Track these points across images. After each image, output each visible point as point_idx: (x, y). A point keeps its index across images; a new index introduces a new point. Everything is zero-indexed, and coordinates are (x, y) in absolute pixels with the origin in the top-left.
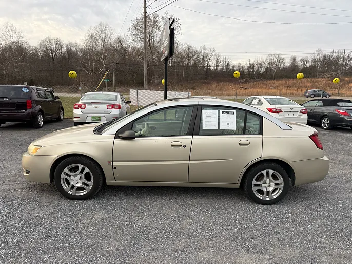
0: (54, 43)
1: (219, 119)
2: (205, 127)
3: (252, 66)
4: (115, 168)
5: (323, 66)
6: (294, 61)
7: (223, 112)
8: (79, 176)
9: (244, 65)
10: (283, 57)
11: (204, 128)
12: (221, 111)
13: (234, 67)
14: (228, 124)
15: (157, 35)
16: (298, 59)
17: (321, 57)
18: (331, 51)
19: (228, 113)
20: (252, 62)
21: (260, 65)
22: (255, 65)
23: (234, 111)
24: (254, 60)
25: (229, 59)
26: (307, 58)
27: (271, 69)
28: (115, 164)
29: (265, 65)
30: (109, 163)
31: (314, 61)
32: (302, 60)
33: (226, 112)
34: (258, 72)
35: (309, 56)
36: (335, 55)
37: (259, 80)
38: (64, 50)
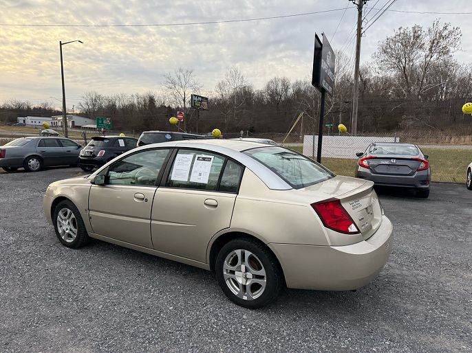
0: (280, 84)
1: (192, 167)
2: (175, 176)
4: (91, 218)
7: (199, 158)
8: (68, 221)
12: (198, 156)
14: (200, 174)
19: (204, 159)
23: (212, 157)
28: (91, 213)
30: (86, 211)
33: (203, 158)
38: (291, 91)
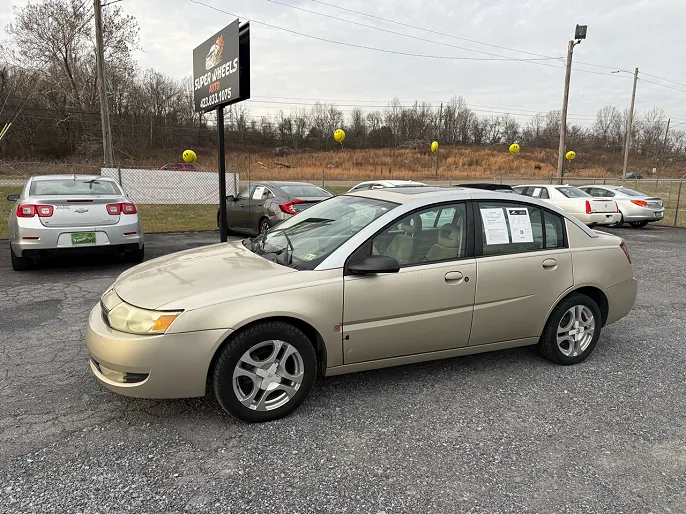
1: (508, 223)
3: (286, 124)
4: (347, 338)
5: (403, 129)
6: (357, 118)
7: (511, 212)
8: (274, 366)
9: (272, 121)
10: (339, 109)
11: (490, 241)
12: (508, 209)
13: (253, 123)
14: (522, 232)
15: (84, 47)
16: (364, 115)
17: (399, 111)
18: (413, 104)
19: (518, 213)
20: (287, 115)
21: (302, 123)
22: (293, 123)
23: (526, 209)
24: (291, 112)
25: (243, 108)
26: (378, 113)
27: (321, 132)
28: (346, 329)
29: (311, 122)
30: (337, 328)
31: (389, 119)
32: (371, 117)
33: (516, 211)
34: (299, 135)
35: (381, 111)
36: (419, 111)
37: (304, 151)
